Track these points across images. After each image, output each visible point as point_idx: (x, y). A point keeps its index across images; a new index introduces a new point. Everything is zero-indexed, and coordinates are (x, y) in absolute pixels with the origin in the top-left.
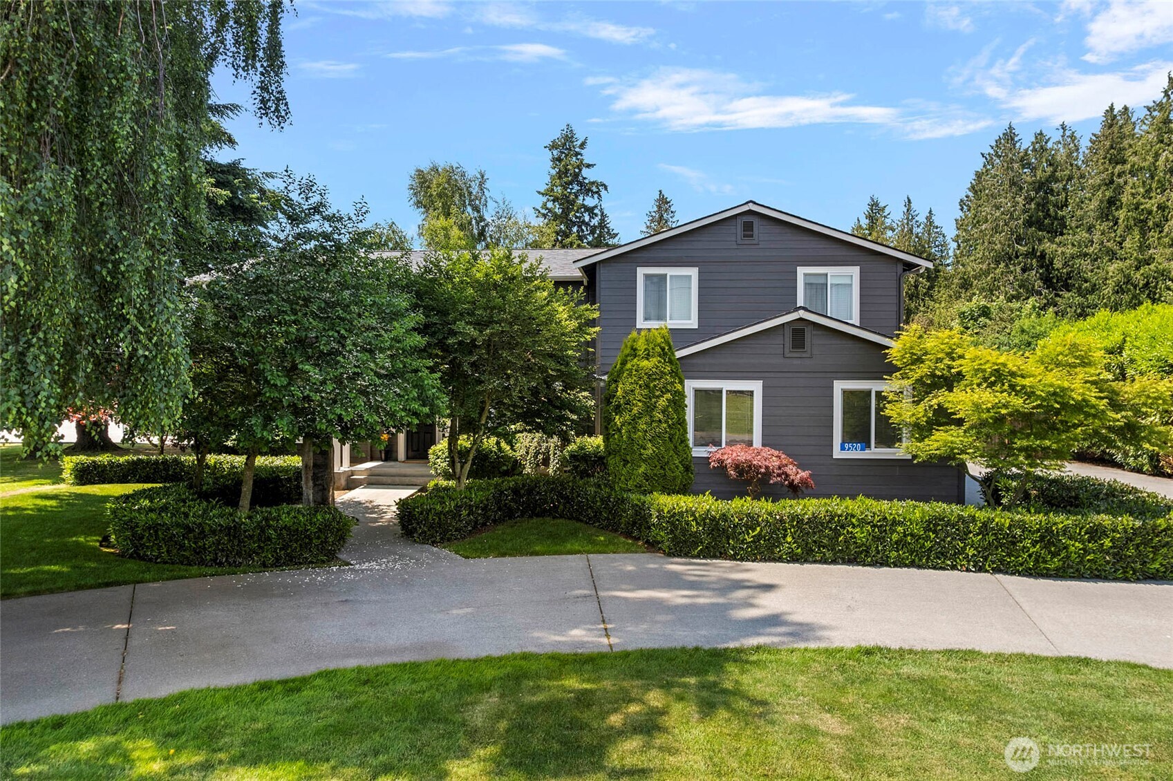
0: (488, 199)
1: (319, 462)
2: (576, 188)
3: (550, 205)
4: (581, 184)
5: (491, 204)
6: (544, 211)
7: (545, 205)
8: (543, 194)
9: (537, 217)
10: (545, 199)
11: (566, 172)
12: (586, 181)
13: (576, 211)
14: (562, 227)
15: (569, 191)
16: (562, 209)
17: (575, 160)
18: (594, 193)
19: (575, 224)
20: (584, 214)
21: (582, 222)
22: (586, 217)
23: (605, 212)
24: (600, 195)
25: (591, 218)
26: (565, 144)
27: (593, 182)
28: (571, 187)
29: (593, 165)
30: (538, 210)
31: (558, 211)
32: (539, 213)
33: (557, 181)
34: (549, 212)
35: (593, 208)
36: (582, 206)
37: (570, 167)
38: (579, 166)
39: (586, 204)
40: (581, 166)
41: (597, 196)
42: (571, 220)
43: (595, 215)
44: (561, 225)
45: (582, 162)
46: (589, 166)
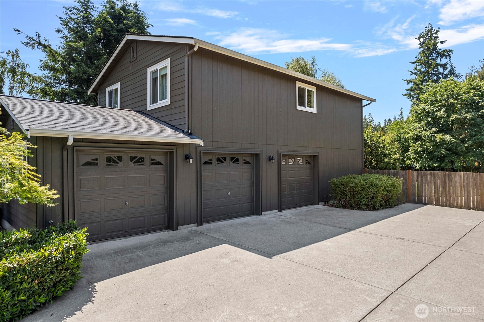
2: (435, 56)
3: (419, 67)
4: (437, 53)
6: (416, 72)
7: (416, 69)
8: (413, 63)
9: (412, 75)
10: (415, 65)
11: (428, 49)
12: (440, 51)
13: (434, 67)
14: (427, 77)
15: (430, 58)
16: (426, 68)
17: (433, 42)
18: (446, 56)
19: (434, 75)
20: (439, 68)
21: (438, 73)
22: (441, 70)
23: (454, 65)
24: (450, 57)
25: (444, 70)
26: (428, 34)
27: (445, 51)
28: (431, 56)
29: (445, 41)
30: (411, 71)
31: (423, 70)
32: (412, 73)
33: (422, 54)
34: (418, 71)
35: (445, 65)
36: (438, 65)
37: (430, 46)
38: (435, 44)
39: (441, 63)
40: (437, 43)
41: (448, 58)
42: (432, 73)
43: (447, 68)
44: (425, 77)
45: (437, 41)
46: (442, 42)
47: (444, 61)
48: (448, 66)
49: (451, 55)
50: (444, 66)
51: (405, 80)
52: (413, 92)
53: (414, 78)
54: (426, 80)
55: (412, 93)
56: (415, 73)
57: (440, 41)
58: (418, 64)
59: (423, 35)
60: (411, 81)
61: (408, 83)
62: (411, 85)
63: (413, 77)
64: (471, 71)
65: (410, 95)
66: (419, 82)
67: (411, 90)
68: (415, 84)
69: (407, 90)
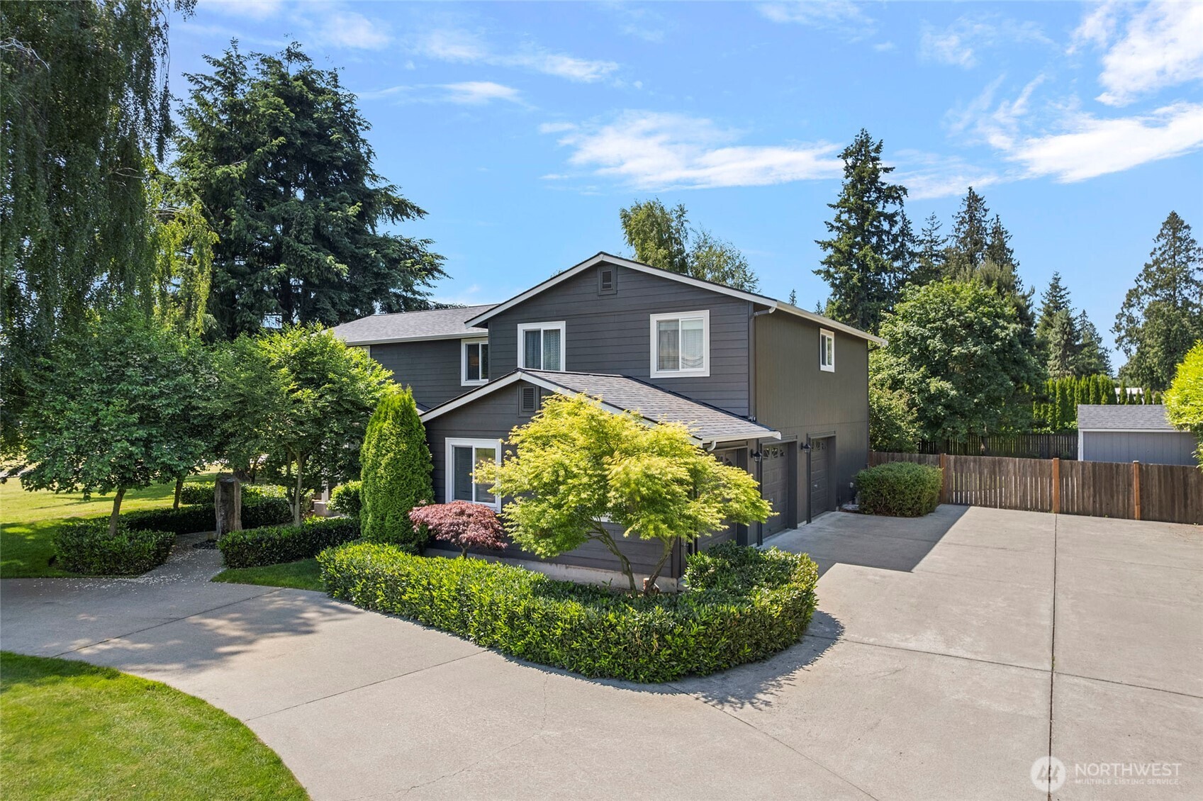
0: (688, 231)
2: (874, 195)
3: (845, 217)
4: (879, 190)
5: (691, 235)
6: (839, 225)
7: (838, 219)
8: (834, 207)
9: (831, 230)
10: (837, 211)
11: (861, 180)
12: (884, 187)
13: (874, 220)
14: (859, 239)
15: (866, 199)
16: (857, 220)
17: (871, 166)
18: (894, 198)
19: (873, 234)
20: (883, 223)
21: (881, 231)
22: (886, 226)
23: (908, 219)
24: (901, 200)
25: (892, 226)
26: (860, 150)
27: (892, 187)
28: (868, 195)
29: (891, 169)
30: (830, 224)
31: (853, 222)
32: (832, 226)
33: (851, 190)
34: (843, 225)
35: (894, 215)
36: (881, 214)
37: (865, 174)
38: (875, 172)
39: (885, 211)
40: (878, 171)
41: (897, 202)
42: (868, 231)
43: (896, 222)
44: (856, 238)
45: (878, 167)
46: (886, 170)
47: (890, 208)
48: (898, 218)
49: (904, 198)
50: (891, 218)
51: (819, 243)
52: (835, 267)
53: (836, 239)
54: (858, 243)
55: (832, 270)
56: (838, 228)
57: (885, 165)
58: (843, 210)
59: (852, 151)
60: (830, 244)
61: (825, 249)
62: (830, 251)
63: (834, 235)
64: (930, 227)
65: (828, 275)
66: (846, 248)
67: (828, 262)
68: (838, 250)
69: (823, 263)
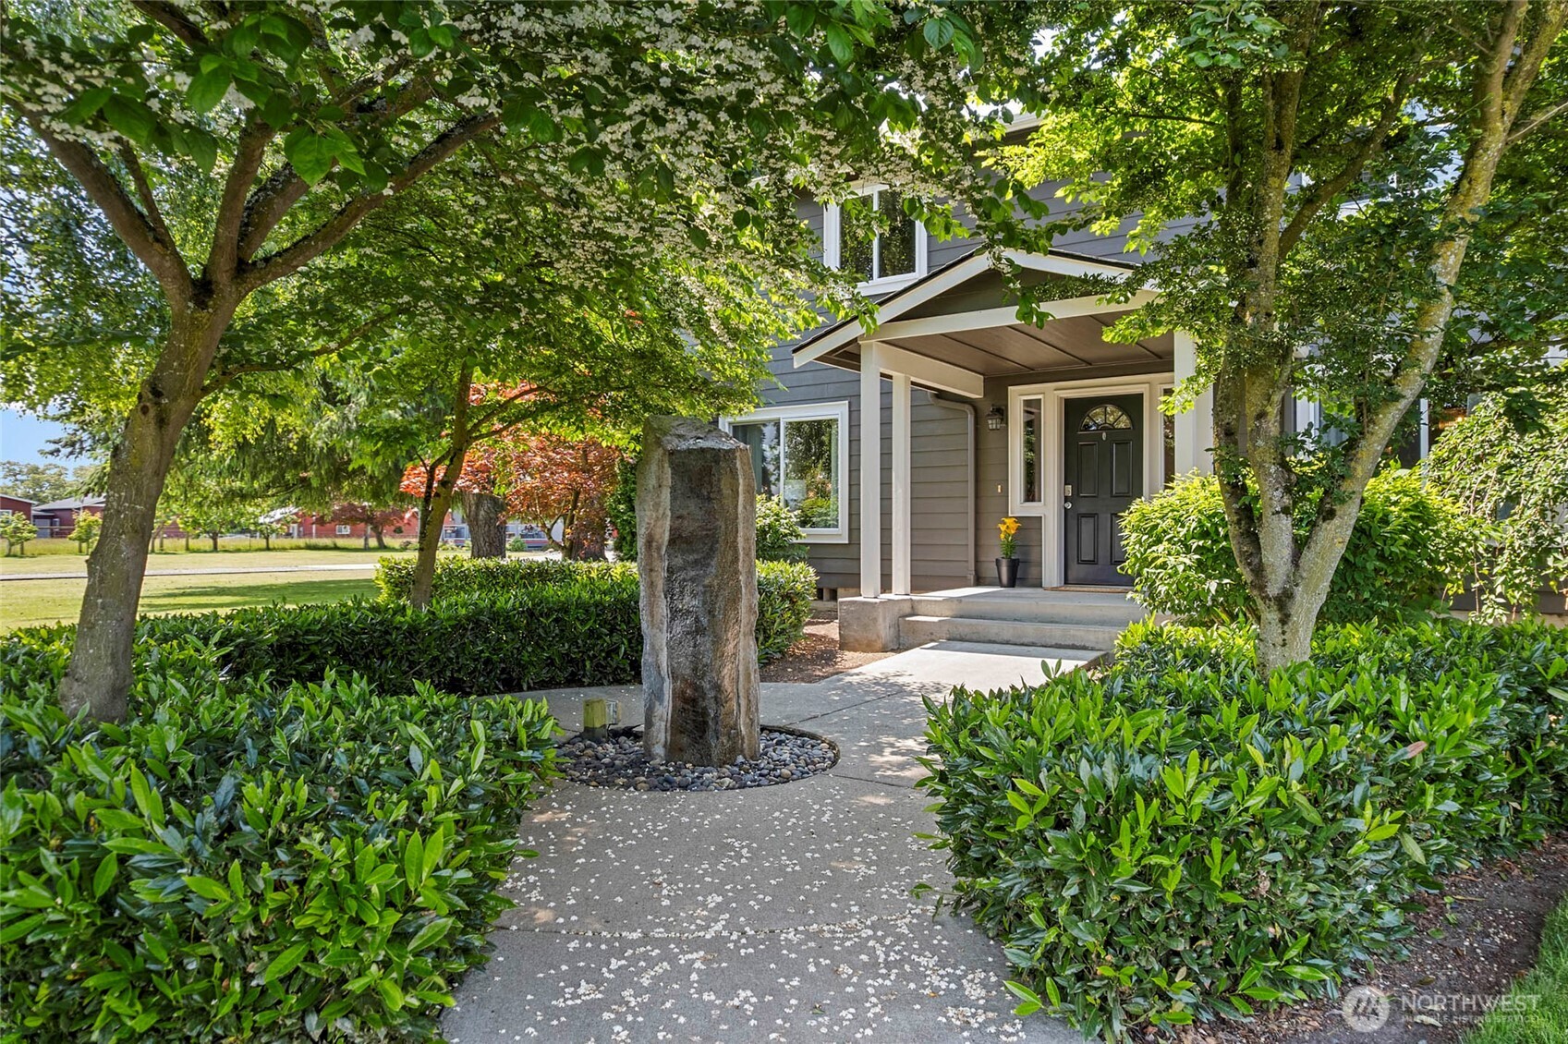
1: (689, 527)
